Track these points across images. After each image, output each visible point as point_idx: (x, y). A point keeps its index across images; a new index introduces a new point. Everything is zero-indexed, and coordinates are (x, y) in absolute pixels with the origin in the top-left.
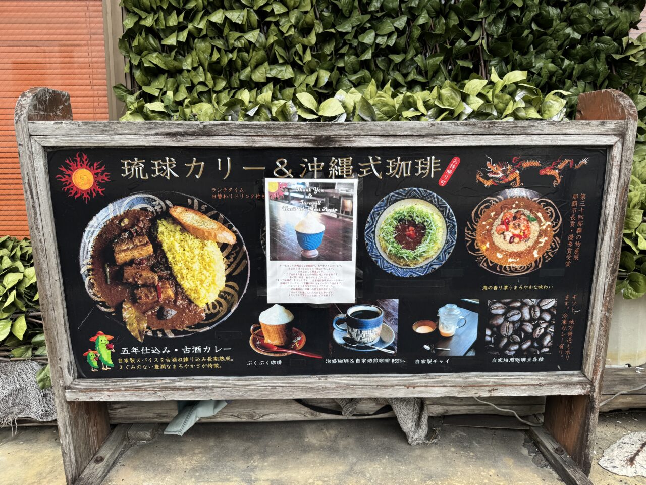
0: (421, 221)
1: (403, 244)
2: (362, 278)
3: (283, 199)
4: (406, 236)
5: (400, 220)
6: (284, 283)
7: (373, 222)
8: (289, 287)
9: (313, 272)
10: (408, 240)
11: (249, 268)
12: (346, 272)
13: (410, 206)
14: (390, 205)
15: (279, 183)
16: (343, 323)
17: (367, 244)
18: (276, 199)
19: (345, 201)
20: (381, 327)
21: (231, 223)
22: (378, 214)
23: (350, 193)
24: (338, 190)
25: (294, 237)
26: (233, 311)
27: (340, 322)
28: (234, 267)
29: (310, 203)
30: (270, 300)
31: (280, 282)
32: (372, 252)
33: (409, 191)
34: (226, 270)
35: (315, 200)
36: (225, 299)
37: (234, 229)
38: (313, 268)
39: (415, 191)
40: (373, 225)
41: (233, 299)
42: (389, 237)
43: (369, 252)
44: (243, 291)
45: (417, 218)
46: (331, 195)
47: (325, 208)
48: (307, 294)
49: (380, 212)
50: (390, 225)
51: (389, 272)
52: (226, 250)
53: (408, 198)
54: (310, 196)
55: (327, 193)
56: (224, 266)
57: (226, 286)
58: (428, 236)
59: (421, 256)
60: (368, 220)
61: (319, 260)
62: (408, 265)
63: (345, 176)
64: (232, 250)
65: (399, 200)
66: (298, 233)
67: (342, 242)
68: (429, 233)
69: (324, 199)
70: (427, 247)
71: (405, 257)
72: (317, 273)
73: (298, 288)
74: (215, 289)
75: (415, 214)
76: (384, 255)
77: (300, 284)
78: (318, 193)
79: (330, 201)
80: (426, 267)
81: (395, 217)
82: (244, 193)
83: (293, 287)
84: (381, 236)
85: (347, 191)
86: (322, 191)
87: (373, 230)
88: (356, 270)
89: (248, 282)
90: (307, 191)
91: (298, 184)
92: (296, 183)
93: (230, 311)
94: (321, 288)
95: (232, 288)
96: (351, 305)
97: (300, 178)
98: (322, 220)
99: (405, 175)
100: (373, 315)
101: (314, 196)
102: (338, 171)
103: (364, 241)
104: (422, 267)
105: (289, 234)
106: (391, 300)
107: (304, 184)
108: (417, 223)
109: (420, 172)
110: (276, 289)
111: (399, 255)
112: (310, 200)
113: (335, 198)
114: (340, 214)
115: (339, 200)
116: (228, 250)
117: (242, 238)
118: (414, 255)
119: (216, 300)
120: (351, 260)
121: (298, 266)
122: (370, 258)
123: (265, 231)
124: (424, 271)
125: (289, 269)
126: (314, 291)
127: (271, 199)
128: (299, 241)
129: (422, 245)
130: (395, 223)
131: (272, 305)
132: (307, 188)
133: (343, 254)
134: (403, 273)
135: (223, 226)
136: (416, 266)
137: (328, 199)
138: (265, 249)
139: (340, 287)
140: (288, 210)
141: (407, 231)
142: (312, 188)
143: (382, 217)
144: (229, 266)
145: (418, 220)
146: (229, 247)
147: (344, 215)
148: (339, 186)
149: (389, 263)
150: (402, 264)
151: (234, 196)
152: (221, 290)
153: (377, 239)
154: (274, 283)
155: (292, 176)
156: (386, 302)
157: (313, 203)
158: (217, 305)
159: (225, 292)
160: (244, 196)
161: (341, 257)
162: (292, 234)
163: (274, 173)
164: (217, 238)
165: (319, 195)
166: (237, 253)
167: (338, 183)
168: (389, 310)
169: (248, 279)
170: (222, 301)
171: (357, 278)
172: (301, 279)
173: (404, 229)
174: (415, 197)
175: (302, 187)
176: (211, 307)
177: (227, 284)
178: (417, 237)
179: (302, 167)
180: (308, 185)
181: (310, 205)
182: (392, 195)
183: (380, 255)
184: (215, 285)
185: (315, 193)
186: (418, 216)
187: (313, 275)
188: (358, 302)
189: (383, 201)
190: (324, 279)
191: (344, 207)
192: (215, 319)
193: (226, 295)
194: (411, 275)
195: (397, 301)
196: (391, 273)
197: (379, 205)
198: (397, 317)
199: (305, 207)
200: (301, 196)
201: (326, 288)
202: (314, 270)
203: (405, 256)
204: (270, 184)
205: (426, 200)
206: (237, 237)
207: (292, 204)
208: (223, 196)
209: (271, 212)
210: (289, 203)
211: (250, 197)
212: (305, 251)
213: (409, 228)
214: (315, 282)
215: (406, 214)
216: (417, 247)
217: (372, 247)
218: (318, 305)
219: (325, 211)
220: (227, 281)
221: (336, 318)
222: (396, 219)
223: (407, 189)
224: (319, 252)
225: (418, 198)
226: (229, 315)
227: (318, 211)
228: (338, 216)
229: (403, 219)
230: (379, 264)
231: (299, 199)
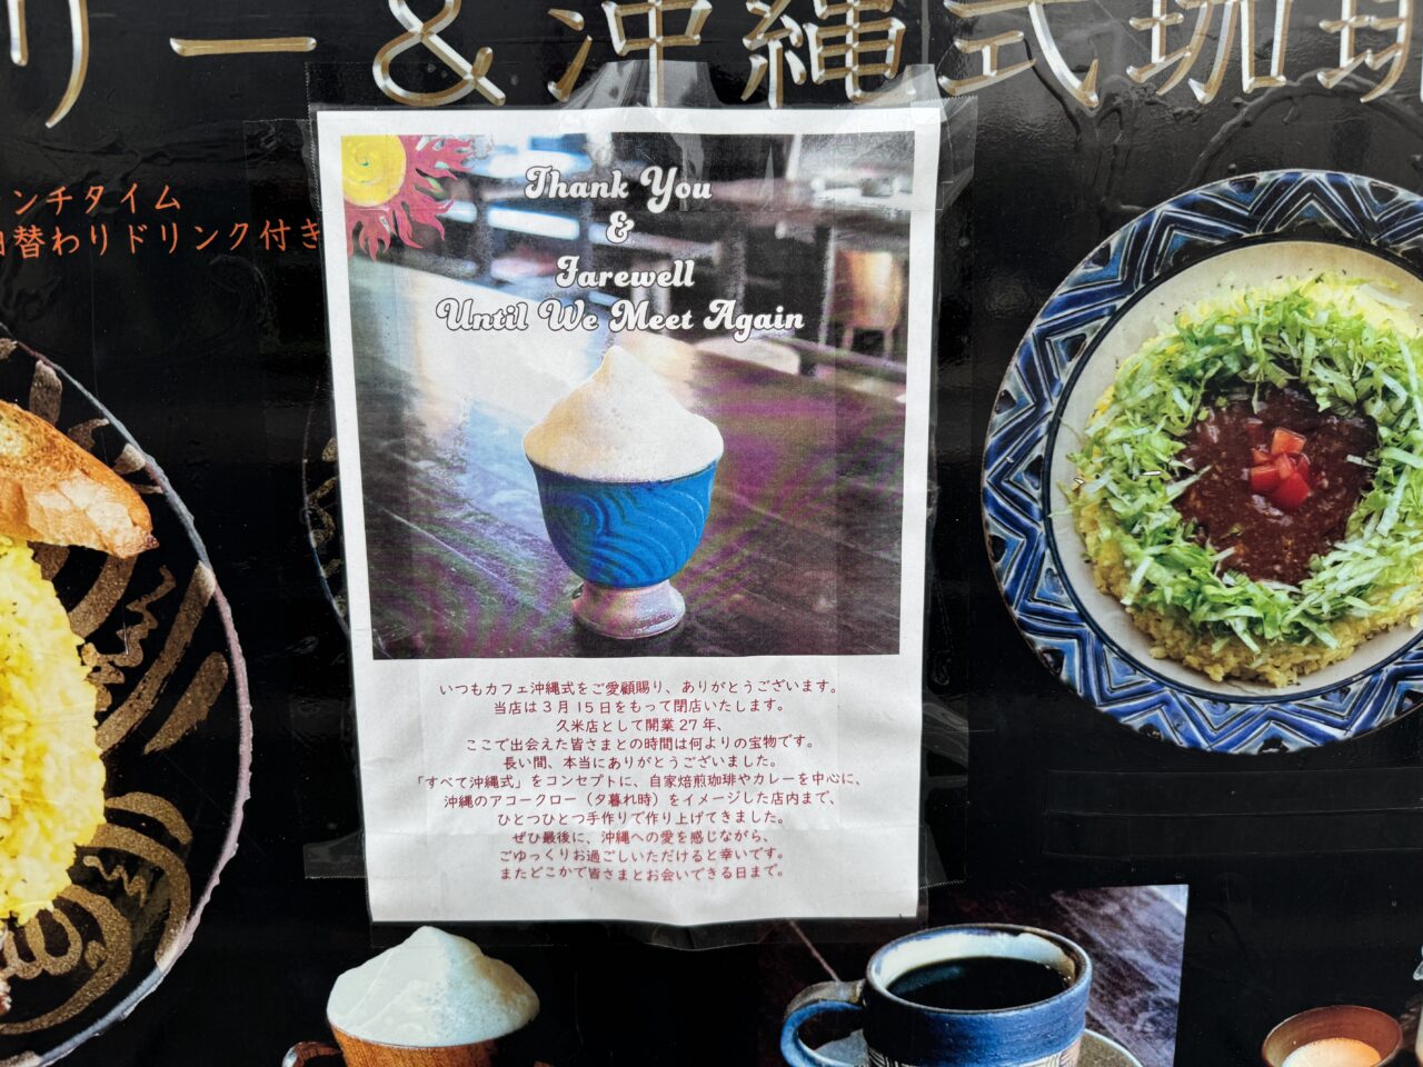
0: (1347, 391)
1: (1232, 541)
2: (963, 758)
3: (437, 249)
4: (1248, 488)
5: (1218, 386)
6: (467, 801)
7: (1040, 402)
8: (503, 820)
9: (651, 724)
10: (1262, 519)
11: (245, 707)
12: (861, 726)
13: (1278, 290)
14: (1151, 285)
15: (409, 142)
16: (843, 1034)
17: (999, 544)
18: (394, 251)
19: (855, 256)
20: (1073, 1051)
21: (110, 419)
22: (1074, 346)
23: (891, 202)
24: (805, 185)
25: (523, 503)
26: (166, 962)
27: (821, 1030)
28: (148, 702)
29: (620, 279)
30: (383, 903)
31: (442, 792)
32: (1029, 594)
33: (1277, 189)
34: (101, 717)
35: (651, 258)
36: (114, 892)
37: (136, 454)
38: (650, 704)
39: (1312, 187)
40: (1035, 418)
41: (161, 895)
42: (1144, 498)
43: (1009, 598)
44: (218, 852)
45: (1322, 373)
46: (761, 220)
47: (724, 310)
48: (616, 866)
49: (1088, 331)
50: (1148, 419)
51: (1137, 722)
52: (92, 596)
53: (1269, 238)
54: (618, 231)
55: (731, 206)
56: (88, 698)
57: (114, 816)
58: (1388, 486)
59: (1340, 616)
60: (1006, 386)
61: (691, 652)
62: (1258, 679)
63: (851, 89)
64: (130, 595)
65: (1209, 252)
66: (547, 478)
67: (833, 534)
68: (1399, 469)
69: (713, 251)
70: (1381, 562)
71: (1240, 628)
72: (676, 735)
73: (555, 828)
74: (46, 835)
75: (1311, 348)
76: (1107, 618)
77: (572, 808)
78: (675, 201)
79: (754, 263)
80: (1370, 687)
81: (1183, 362)
82: (184, 219)
83: (528, 826)
84: (1092, 492)
85: (868, 189)
86: (703, 191)
87: (1038, 451)
88: (924, 709)
89: (244, 793)
90: (599, 190)
91: (536, 144)
92: (522, 143)
93: (152, 966)
94: (704, 826)
95: (153, 828)
96: (891, 931)
97: (549, 102)
98: (705, 392)
99: (1248, 83)
100: (1032, 982)
101: (646, 225)
102: (803, 53)
103: (979, 525)
104: (1342, 688)
105: (489, 482)
106: (1140, 892)
107: (575, 144)
108: (1324, 404)
109: (1346, 61)
110: (422, 840)
111: (1203, 614)
112: (620, 258)
113: (788, 241)
114: (821, 347)
115: (816, 253)
116: (107, 591)
117: (188, 518)
118: (1294, 614)
119: (59, 902)
120: (892, 647)
121: (554, 688)
122: (1013, 635)
123: (331, 469)
124: (1357, 708)
125: (500, 708)
126: (659, 848)
127: (358, 251)
128: (553, 528)
129: (1351, 547)
130: (1181, 403)
131: (398, 933)
132: (600, 174)
133: (844, 608)
134: (1224, 729)
135: (62, 440)
136: (1308, 684)
137: (740, 246)
138: (339, 582)
139: (822, 818)
140: (477, 324)
141: (1259, 454)
142: (629, 168)
143: (1099, 362)
144: (118, 694)
145: (1329, 384)
146: (108, 572)
147: (845, 353)
148: (816, 157)
149: (1136, 666)
150: (1218, 673)
151: (118, 236)
152: (85, 841)
153: (1060, 512)
154: (405, 798)
155: (498, 94)
156: (1111, 909)
157: (639, 279)
158: (71, 930)
159: (105, 854)
160: (189, 237)
161: (828, 629)
162: (513, 485)
163: (377, 71)
164: (33, 521)
165: (680, 223)
166: (166, 611)
167: (811, 141)
168: (1129, 953)
169: (245, 776)
170: (96, 904)
171: (934, 762)
172: (576, 771)
173: (1239, 446)
174: (1313, 231)
175: (565, 162)
176: (36, 941)
177: (119, 803)
178: (1324, 494)
179: (561, 28)
180: (602, 148)
181: (625, 293)
182: (1167, 221)
183: (1084, 615)
184: (47, 808)
185: (654, 207)
186: (1327, 361)
187: (651, 743)
188: (939, 911)
189: (1103, 259)
190: (723, 770)
191: (847, 297)
192: (69, 1011)
193: (119, 872)
194: (1274, 741)
195: (1176, 898)
196: (1149, 728)
197: (1079, 283)
198: (1174, 994)
199: (590, 308)
200: (562, 228)
201: (732, 826)
202: (661, 714)
203: (1237, 617)
204: (353, 148)
205: (1383, 251)
206: (157, 505)
207: (500, 284)
208: (48, 237)
209: (364, 336)
210: (481, 276)
211: (223, 242)
212: (594, 595)
213: (1269, 440)
214: (663, 792)
215: (1250, 343)
216: (1315, 560)
217: (1029, 566)
218: (687, 932)
219: (721, 331)
220: (114, 788)
221: (798, 1009)
222: (1186, 377)
223: (1262, 177)
224: (689, 600)
225: (1331, 236)
226: (149, 986)
227: (679, 334)
228: (807, 367)
229: (1235, 381)
230: (1071, 671)
231: (543, 250)
